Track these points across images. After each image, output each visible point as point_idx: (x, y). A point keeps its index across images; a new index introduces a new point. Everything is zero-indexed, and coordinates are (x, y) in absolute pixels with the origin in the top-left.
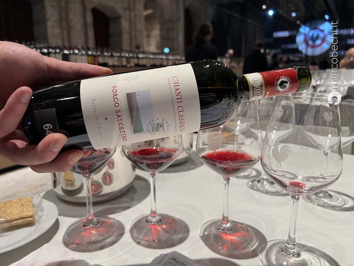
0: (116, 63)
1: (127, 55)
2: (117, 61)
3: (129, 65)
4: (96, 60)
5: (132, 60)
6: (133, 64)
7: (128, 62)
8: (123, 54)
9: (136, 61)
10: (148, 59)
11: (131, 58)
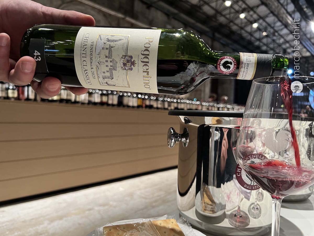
0: (159, 106)
1: (169, 100)
2: (160, 104)
3: (169, 108)
4: (144, 102)
5: (173, 104)
6: (173, 108)
7: (169, 106)
8: (166, 99)
9: (176, 105)
10: (186, 104)
11: (172, 102)
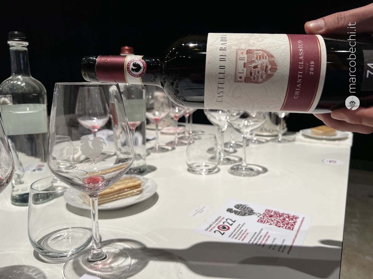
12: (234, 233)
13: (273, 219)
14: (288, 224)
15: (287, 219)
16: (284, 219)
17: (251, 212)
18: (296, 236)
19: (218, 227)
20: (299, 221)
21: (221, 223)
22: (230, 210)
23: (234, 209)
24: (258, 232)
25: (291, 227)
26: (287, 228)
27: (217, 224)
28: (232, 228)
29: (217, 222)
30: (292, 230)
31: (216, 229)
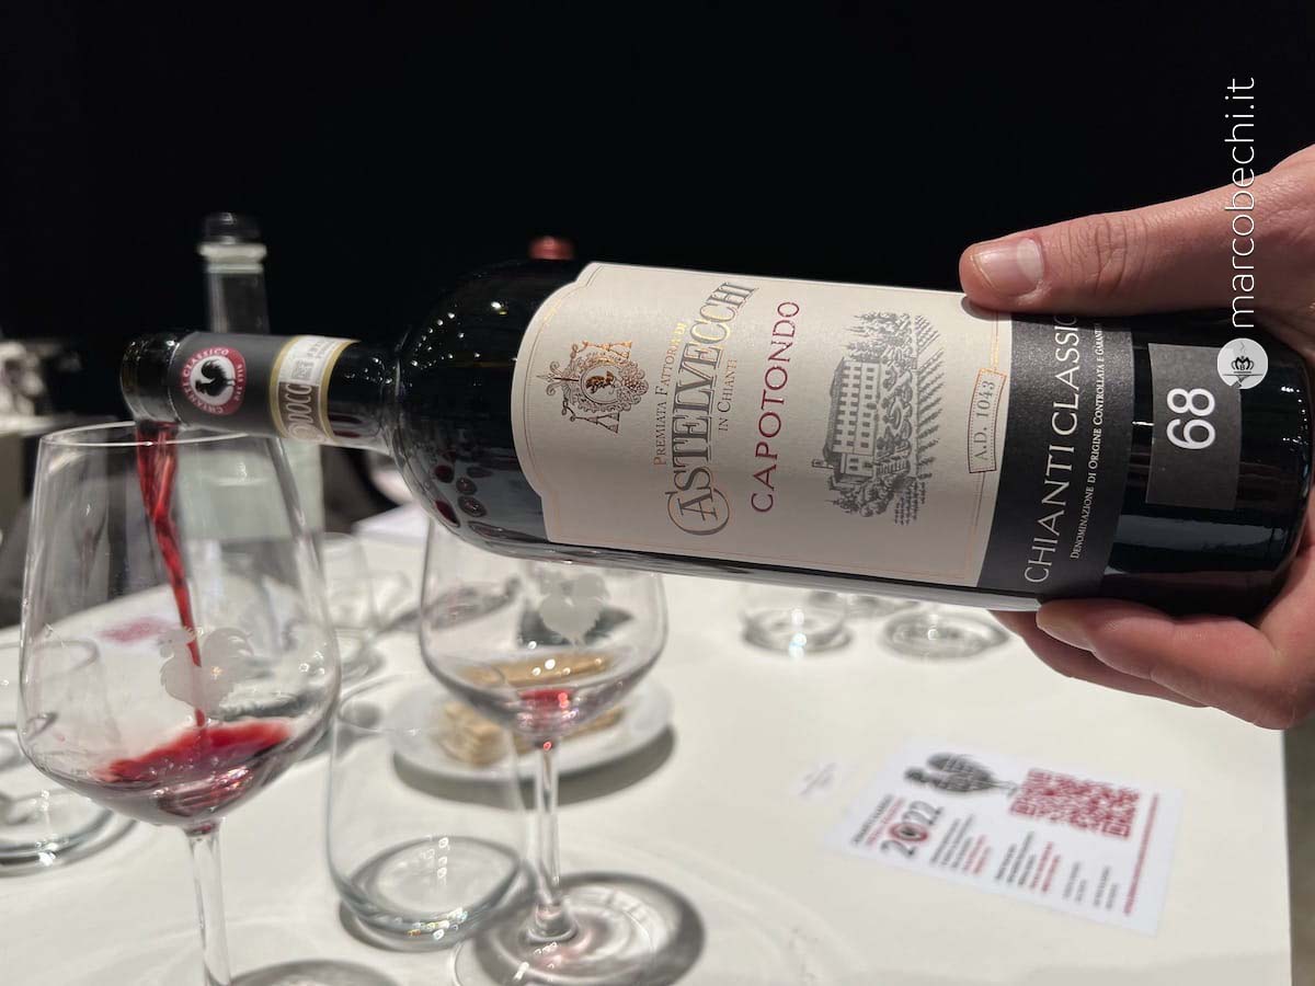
12: (946, 851)
13: (1059, 800)
14: (1109, 817)
15: (1103, 802)
16: (1094, 802)
17: (984, 782)
18: (1142, 857)
19: (893, 831)
20: (1142, 808)
21: (897, 820)
22: (916, 776)
23: (930, 771)
24: (1019, 847)
25: (1121, 828)
26: (1108, 829)
27: (886, 821)
28: (937, 834)
29: (886, 814)
30: (1127, 835)
31: (885, 837)
